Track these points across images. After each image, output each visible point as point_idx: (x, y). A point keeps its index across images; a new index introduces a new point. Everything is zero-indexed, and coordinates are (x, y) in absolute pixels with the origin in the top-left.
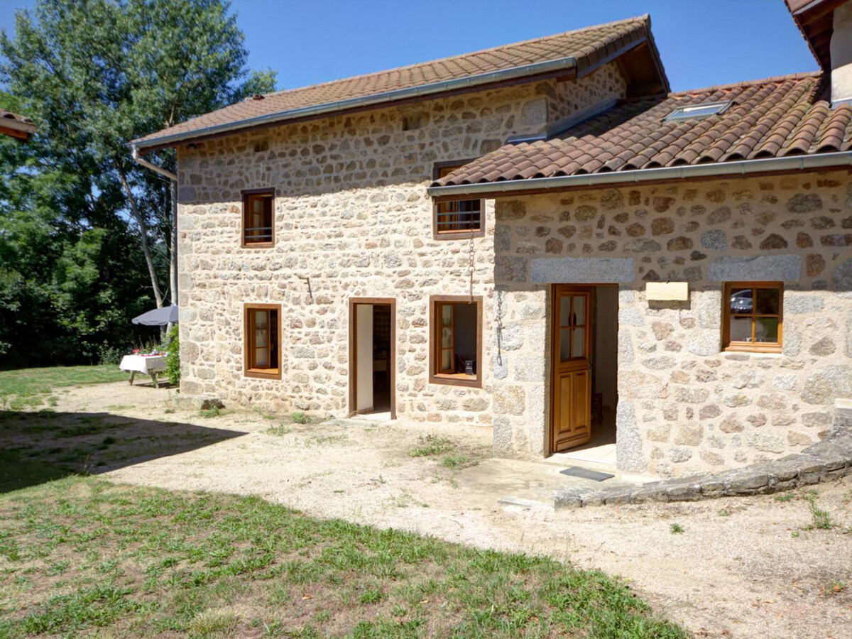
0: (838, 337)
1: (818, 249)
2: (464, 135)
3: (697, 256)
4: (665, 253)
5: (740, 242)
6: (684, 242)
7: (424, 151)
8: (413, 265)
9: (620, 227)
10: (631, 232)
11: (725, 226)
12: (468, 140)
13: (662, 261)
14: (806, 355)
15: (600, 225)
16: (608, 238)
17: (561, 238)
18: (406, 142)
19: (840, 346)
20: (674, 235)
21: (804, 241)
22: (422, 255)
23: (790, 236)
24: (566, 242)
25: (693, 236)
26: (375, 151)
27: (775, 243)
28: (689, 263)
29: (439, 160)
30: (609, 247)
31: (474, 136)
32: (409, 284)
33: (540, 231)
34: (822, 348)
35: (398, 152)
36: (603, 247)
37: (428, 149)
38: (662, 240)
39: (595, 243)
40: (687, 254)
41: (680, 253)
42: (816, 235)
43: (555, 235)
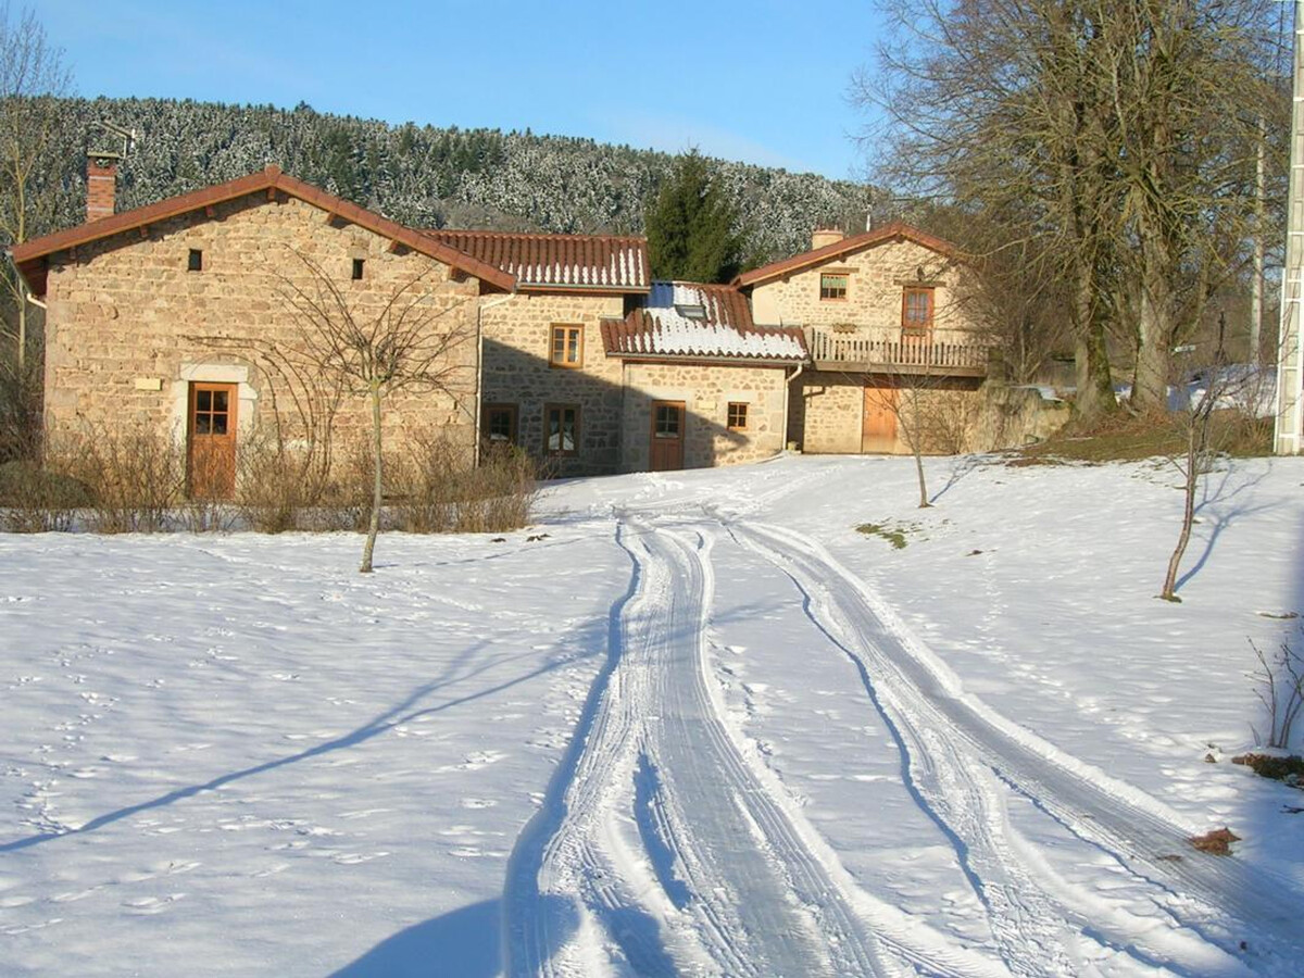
0: (768, 425)
1: (762, 390)
2: (571, 309)
3: (719, 391)
4: (706, 389)
5: (736, 387)
6: (714, 384)
7: (544, 315)
8: (532, 382)
9: (687, 376)
10: (692, 378)
11: (730, 380)
12: (574, 312)
13: (705, 392)
14: (758, 432)
15: (679, 374)
16: (682, 380)
17: (660, 379)
18: (531, 308)
19: (768, 428)
20: (710, 381)
21: (757, 388)
22: (539, 377)
23: (753, 385)
24: (662, 381)
25: (718, 382)
26: (507, 309)
27: (747, 387)
28: (716, 394)
29: (553, 321)
30: (682, 384)
31: (578, 311)
32: (530, 395)
33: (650, 375)
34: (762, 428)
35: (524, 313)
36: (679, 385)
37: (546, 313)
38: (705, 383)
39: (676, 382)
40: (715, 390)
41: (711, 390)
42: (762, 385)
43: (656, 377)
